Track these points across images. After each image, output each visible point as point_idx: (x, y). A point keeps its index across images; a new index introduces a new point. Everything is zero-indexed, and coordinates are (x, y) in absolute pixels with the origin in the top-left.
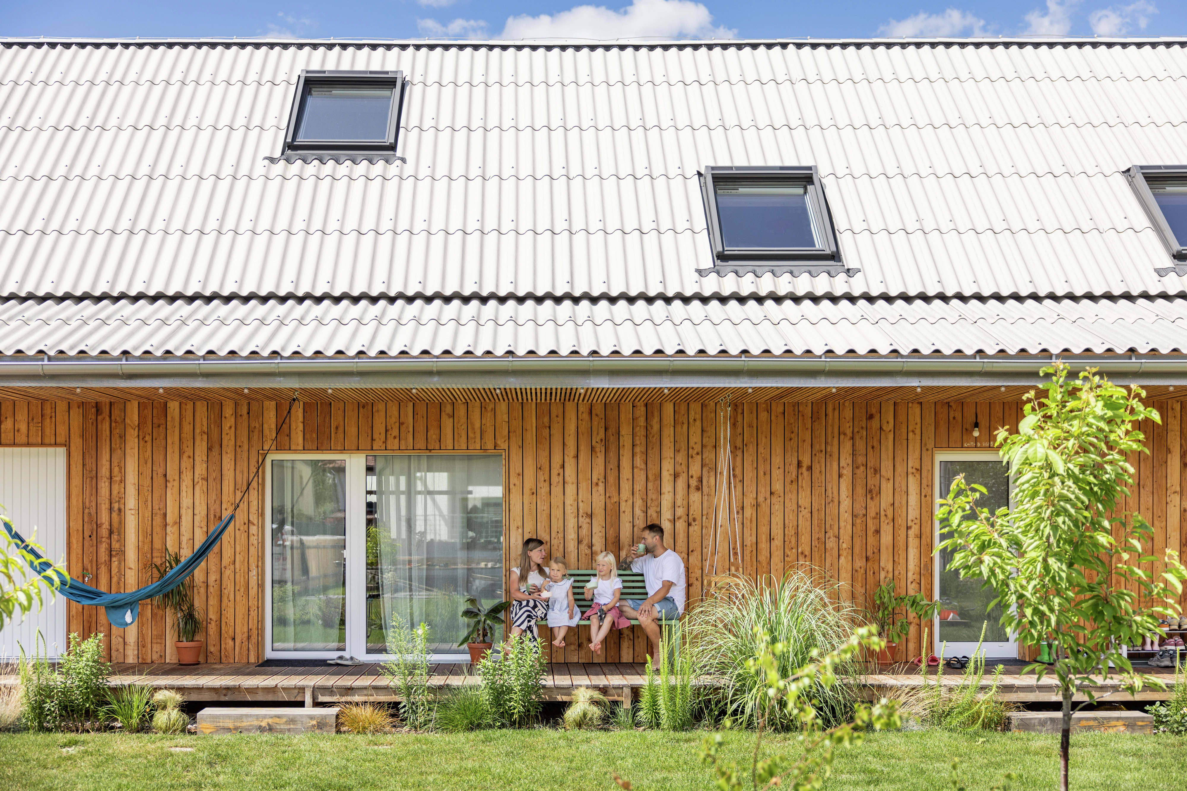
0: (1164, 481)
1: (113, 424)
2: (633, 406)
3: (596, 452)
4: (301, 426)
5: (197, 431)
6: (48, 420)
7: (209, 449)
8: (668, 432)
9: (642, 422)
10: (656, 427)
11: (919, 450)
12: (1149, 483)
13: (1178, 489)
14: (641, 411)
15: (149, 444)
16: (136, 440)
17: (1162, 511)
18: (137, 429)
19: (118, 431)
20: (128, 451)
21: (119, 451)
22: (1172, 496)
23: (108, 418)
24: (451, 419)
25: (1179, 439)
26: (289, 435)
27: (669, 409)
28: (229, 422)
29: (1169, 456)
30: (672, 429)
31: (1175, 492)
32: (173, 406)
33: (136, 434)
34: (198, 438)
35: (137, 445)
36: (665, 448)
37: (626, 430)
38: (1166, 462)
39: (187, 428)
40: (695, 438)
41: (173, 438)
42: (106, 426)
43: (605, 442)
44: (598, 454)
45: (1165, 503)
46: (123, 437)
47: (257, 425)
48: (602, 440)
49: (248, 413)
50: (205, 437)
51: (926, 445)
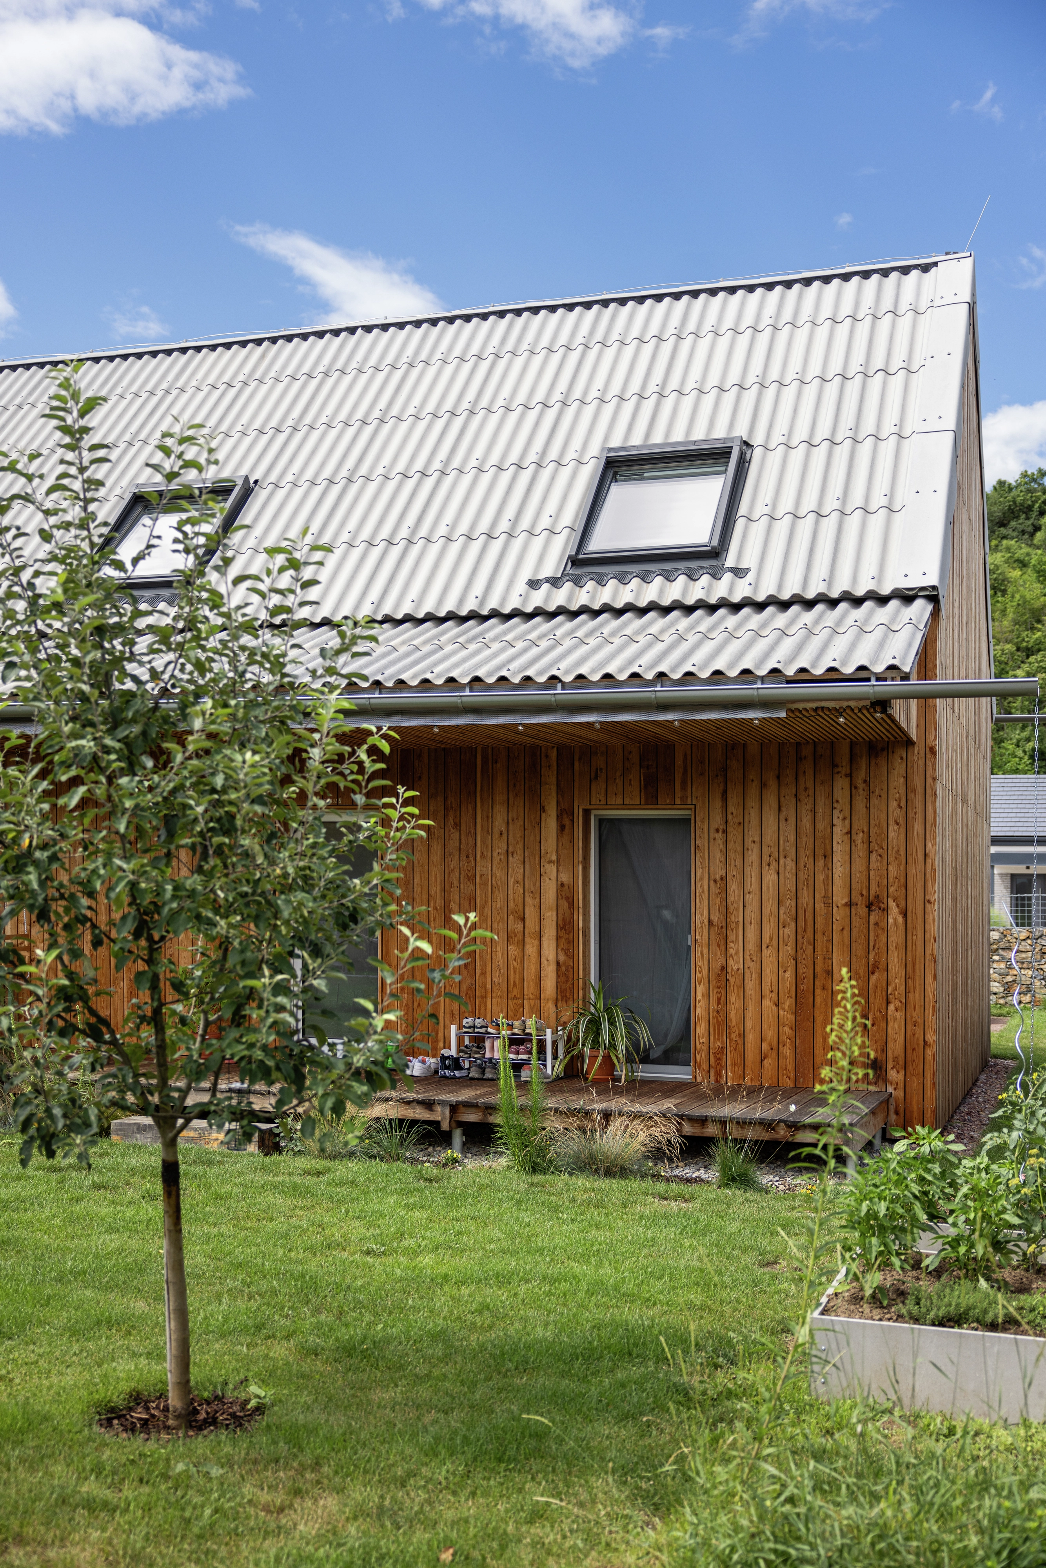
0: (537, 848)
12: (519, 850)
13: (554, 858)
17: (535, 885)
22: (547, 866)
25: (554, 794)
29: (543, 815)
31: (550, 862)
38: (540, 823)
45: (538, 874)
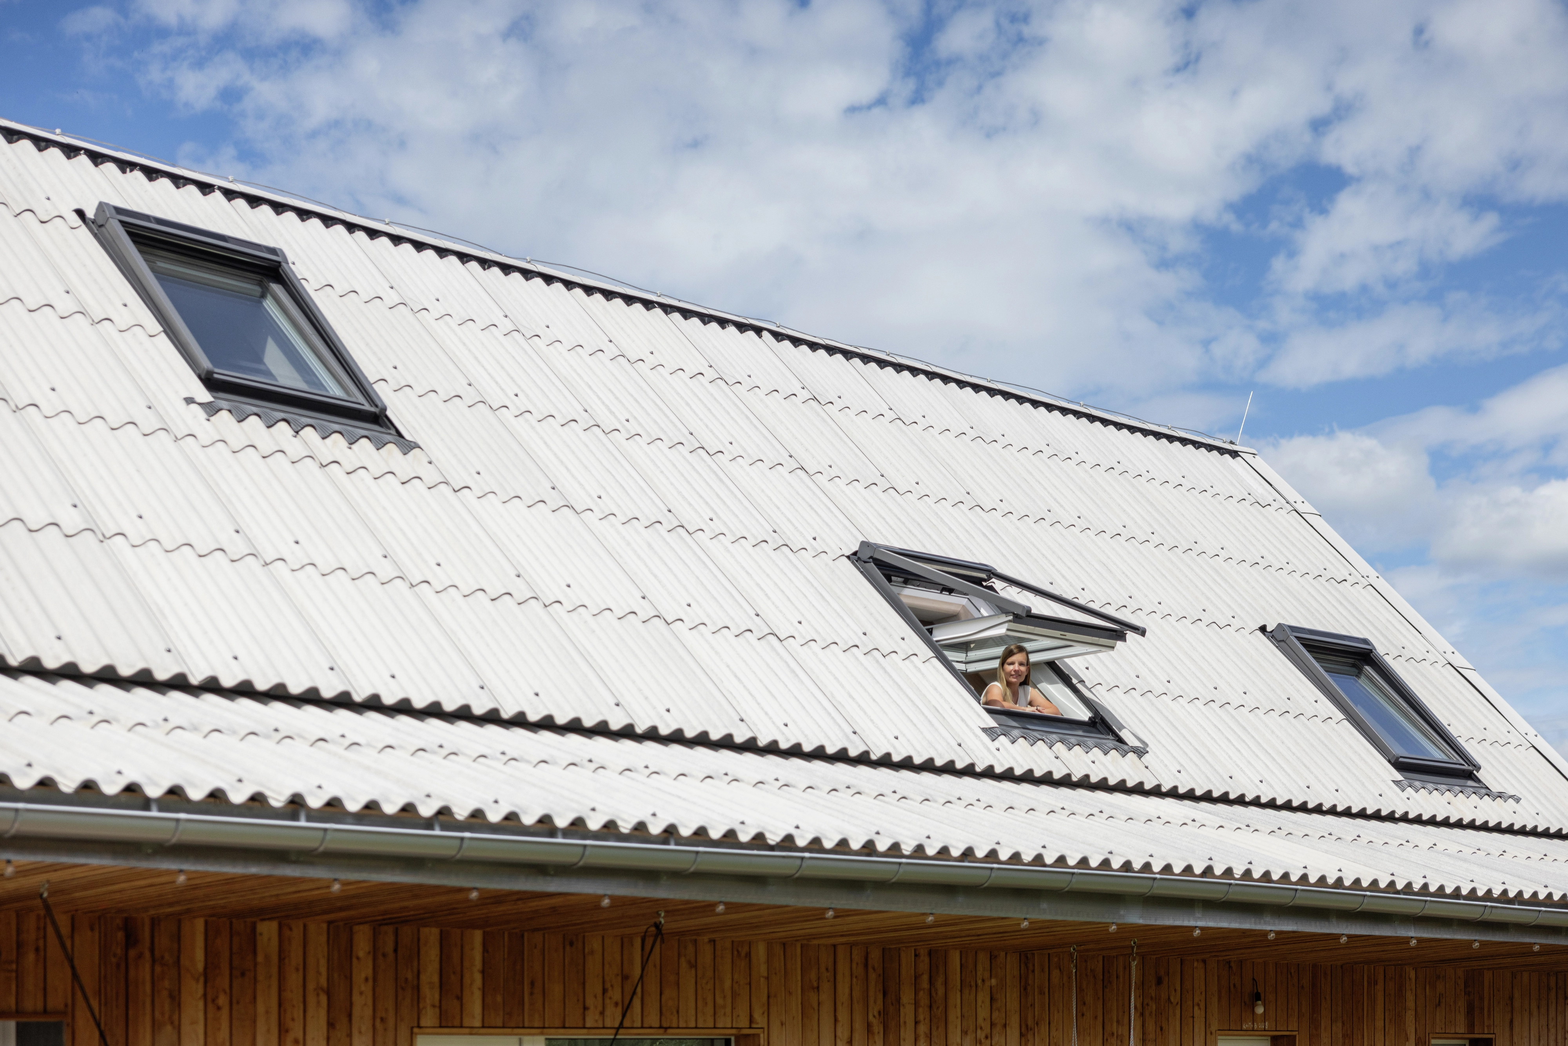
1: (158, 969)
2: (916, 955)
3: (873, 1034)
4: (478, 977)
5: (311, 986)
6: (31, 957)
7: (331, 1025)
8: (955, 999)
9: (925, 984)
10: (941, 991)
11: (1203, 1034)
14: (924, 965)
15: (225, 1012)
16: (201, 1004)
18: (202, 979)
19: (166, 983)
20: (186, 1028)
21: (169, 1028)
23: (147, 954)
24: (693, 971)
25: (1414, 1021)
26: (460, 998)
27: (955, 959)
28: (363, 970)
30: (959, 994)
32: (268, 930)
33: (201, 991)
34: (311, 999)
35: (201, 1015)
36: (951, 1028)
37: (907, 997)
39: (294, 980)
40: (983, 1012)
41: (266, 1003)
42: (145, 972)
43: (884, 1014)
44: (876, 1038)
46: (175, 999)
47: (409, 976)
48: (879, 1013)
49: (396, 951)
50: (324, 999)
51: (1210, 1027)
